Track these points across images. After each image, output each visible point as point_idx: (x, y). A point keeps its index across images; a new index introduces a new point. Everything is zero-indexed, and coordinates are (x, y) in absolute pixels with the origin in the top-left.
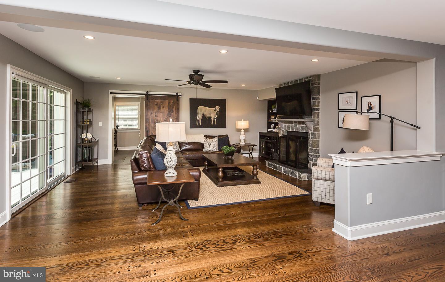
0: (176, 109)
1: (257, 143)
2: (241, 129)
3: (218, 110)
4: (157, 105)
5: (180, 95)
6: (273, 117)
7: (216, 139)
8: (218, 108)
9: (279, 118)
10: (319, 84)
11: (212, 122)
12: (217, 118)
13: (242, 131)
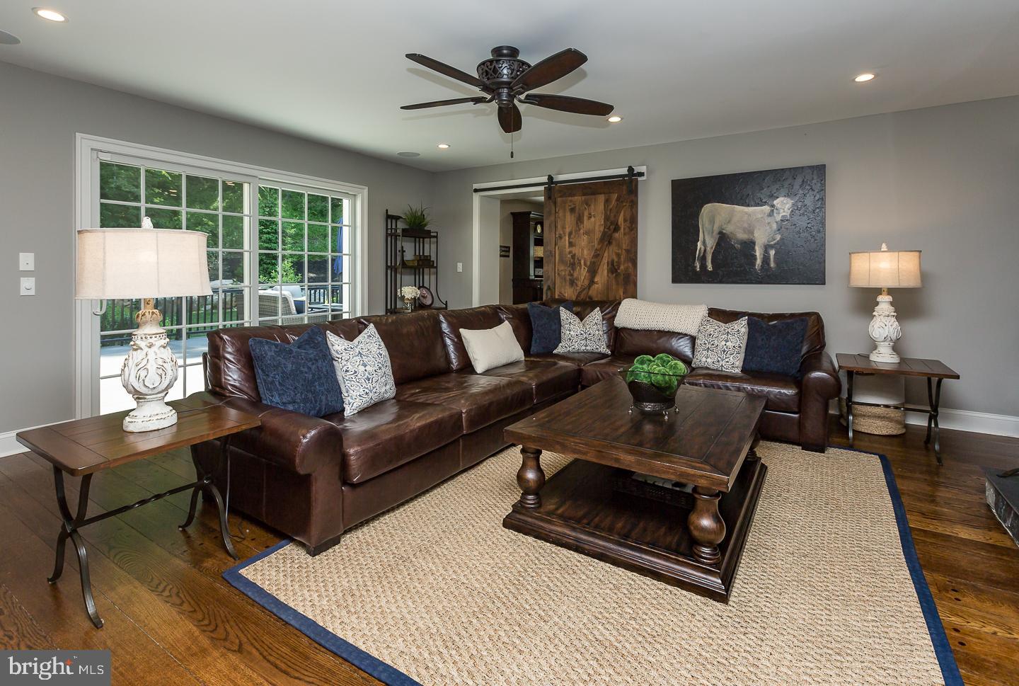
3: (785, 212)
4: (572, 210)
5: (641, 174)
7: (743, 324)
8: (784, 206)
11: (759, 262)
12: (778, 246)
13: (880, 298)
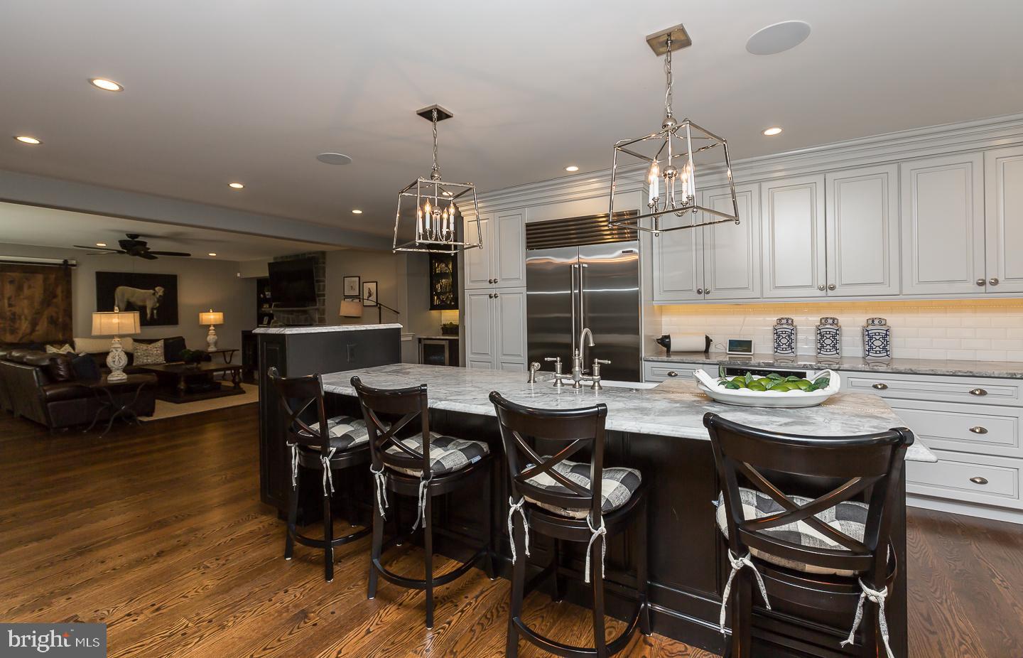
0: (62, 292)
1: (240, 347)
2: (209, 326)
3: (161, 293)
5: (73, 265)
6: (266, 306)
7: (161, 344)
8: (160, 291)
9: (276, 306)
10: (324, 263)
11: (149, 316)
12: (158, 309)
13: (211, 328)
